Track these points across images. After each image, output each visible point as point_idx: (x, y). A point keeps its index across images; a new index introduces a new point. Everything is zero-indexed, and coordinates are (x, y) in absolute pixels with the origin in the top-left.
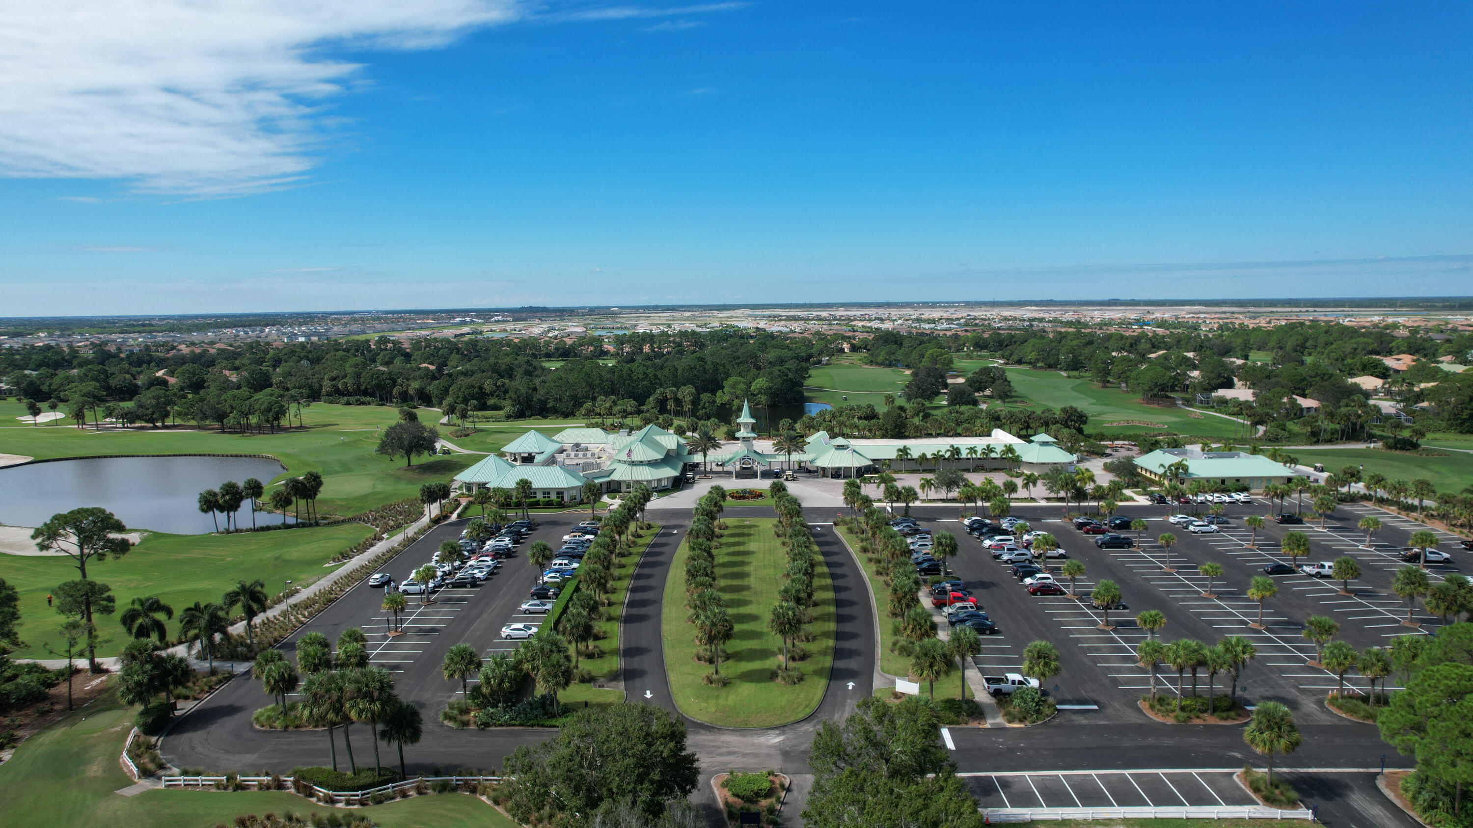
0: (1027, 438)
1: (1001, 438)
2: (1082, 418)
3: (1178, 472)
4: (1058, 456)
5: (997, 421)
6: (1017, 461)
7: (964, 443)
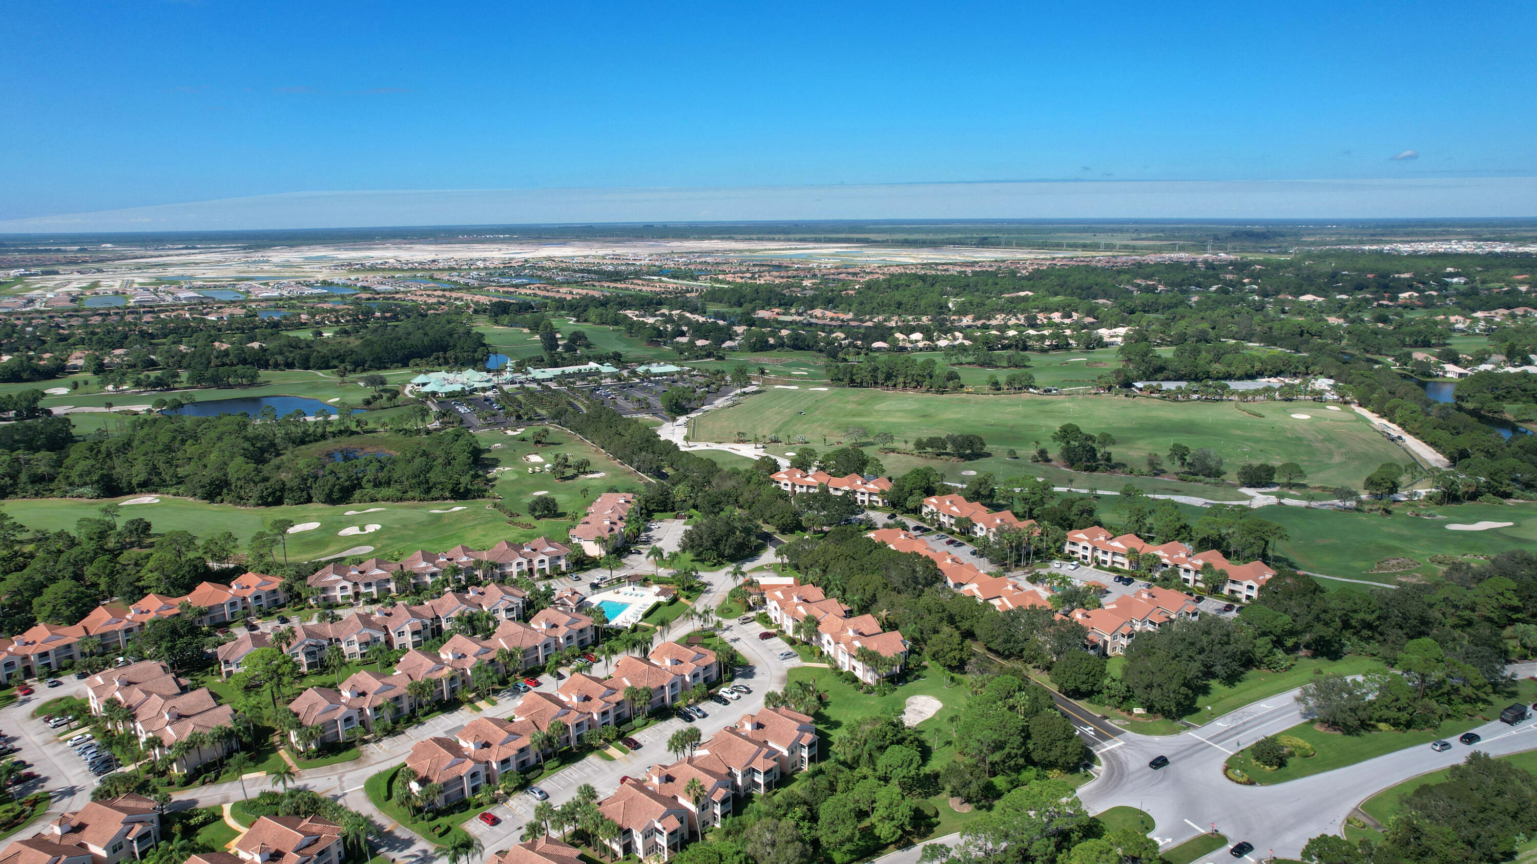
0: (602, 364)
1: (593, 365)
2: (620, 355)
3: (648, 371)
4: (613, 369)
5: (589, 359)
6: (600, 372)
7: (582, 367)
